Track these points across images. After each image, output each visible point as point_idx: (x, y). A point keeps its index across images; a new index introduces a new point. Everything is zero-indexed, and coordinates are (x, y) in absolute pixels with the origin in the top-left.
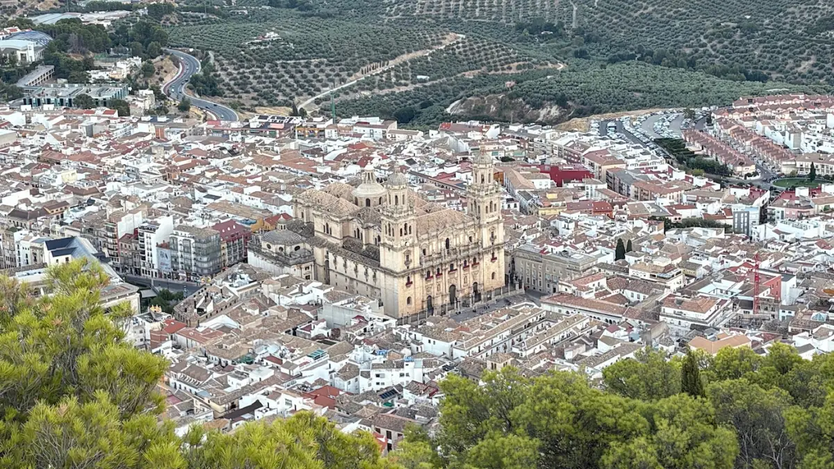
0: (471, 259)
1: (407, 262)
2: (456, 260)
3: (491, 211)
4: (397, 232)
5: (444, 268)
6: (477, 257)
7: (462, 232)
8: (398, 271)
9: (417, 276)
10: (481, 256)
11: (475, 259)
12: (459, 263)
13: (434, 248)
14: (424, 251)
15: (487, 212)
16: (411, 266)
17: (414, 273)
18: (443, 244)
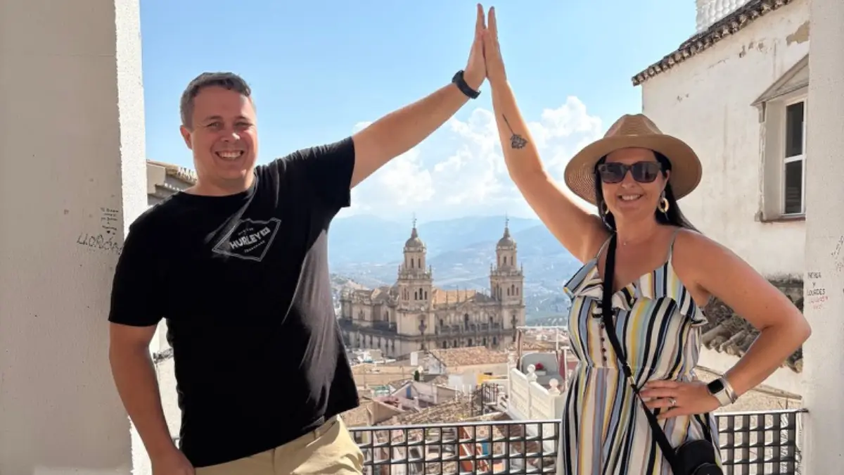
0: (491, 338)
1: (422, 327)
2: (475, 335)
3: (513, 294)
4: (412, 296)
5: (461, 340)
6: (497, 337)
7: (482, 309)
8: (411, 333)
9: (432, 344)
10: (501, 337)
11: (495, 339)
12: (477, 339)
13: (452, 319)
14: (441, 322)
15: (508, 294)
16: (426, 332)
17: (429, 340)
18: (462, 318)
